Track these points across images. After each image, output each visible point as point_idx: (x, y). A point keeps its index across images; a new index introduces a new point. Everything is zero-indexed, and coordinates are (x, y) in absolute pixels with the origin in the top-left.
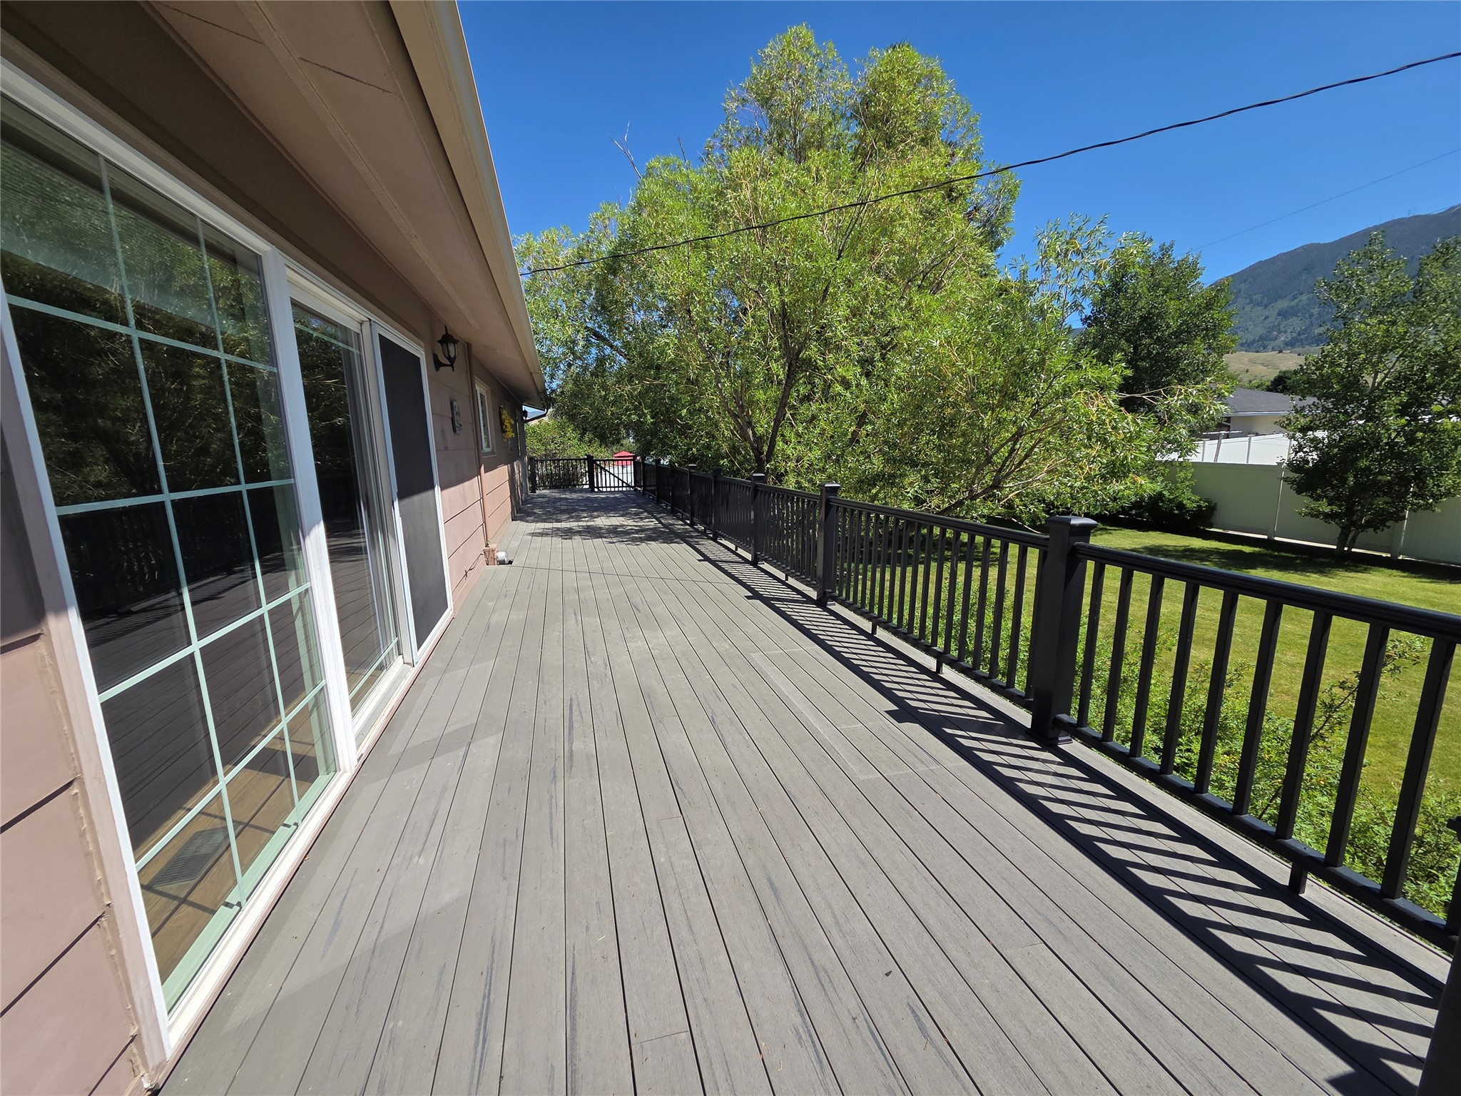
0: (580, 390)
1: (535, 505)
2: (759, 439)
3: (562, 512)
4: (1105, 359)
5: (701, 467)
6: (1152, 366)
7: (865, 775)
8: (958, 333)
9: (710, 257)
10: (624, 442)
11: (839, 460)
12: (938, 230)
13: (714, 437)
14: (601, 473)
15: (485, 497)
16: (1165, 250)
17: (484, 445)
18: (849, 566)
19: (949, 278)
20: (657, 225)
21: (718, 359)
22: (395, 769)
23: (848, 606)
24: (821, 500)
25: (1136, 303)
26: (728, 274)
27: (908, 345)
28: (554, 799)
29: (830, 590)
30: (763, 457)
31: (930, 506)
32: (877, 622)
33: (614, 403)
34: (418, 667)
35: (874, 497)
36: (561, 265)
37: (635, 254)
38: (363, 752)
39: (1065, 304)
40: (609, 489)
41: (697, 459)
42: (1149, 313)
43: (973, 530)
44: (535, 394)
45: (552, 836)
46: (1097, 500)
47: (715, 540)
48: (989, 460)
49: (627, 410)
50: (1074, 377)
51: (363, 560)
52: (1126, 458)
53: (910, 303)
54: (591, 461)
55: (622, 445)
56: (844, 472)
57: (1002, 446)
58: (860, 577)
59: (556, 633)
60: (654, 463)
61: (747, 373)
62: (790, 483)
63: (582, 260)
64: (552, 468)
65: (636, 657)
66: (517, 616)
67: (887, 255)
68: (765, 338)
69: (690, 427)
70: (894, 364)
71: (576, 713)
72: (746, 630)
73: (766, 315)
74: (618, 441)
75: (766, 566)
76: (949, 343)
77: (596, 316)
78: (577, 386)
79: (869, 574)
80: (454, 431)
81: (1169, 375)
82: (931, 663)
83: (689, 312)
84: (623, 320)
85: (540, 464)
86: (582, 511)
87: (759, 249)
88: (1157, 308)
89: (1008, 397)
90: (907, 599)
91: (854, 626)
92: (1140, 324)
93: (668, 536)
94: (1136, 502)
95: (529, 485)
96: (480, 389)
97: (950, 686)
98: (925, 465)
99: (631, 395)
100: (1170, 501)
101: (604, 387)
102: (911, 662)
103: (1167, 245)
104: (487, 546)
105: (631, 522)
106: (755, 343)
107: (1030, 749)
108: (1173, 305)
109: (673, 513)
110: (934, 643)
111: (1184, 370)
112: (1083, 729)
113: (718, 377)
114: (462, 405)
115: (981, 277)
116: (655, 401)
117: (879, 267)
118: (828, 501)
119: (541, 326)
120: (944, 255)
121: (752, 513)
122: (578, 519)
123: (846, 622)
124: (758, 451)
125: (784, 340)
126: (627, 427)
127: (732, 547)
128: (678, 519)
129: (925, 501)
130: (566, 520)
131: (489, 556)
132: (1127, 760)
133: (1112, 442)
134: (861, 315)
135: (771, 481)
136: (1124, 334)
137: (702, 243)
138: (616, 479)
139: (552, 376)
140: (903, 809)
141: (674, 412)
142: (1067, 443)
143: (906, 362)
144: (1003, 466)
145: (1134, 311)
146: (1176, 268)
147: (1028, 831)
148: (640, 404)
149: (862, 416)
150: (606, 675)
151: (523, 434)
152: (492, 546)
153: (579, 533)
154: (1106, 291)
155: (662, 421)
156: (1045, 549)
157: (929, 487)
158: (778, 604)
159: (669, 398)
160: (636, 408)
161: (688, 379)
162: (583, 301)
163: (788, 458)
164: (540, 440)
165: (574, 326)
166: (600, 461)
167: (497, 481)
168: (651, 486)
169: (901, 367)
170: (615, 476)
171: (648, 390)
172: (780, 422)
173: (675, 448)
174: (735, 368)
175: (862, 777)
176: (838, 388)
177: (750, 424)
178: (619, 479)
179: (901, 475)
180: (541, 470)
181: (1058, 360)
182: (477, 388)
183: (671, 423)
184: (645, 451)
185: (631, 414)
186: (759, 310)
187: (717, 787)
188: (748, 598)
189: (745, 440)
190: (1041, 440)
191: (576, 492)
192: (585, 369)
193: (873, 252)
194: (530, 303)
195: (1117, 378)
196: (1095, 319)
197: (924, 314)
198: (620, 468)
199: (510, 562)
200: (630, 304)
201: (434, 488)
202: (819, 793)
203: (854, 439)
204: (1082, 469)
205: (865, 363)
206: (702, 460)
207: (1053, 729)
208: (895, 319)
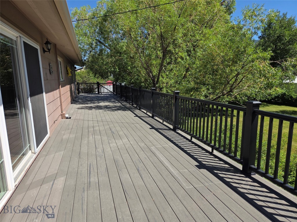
0: (94, 60)
1: (79, 99)
2: (154, 77)
3: (88, 101)
4: (265, 50)
5: (135, 86)
6: (281, 52)
7: (188, 187)
8: (218, 42)
9: (137, 16)
10: (110, 77)
11: (180, 83)
12: (212, 8)
13: (139, 76)
14: (102, 88)
15: (61, 96)
16: (285, 15)
17: (61, 78)
18: (183, 118)
19: (215, 24)
20: (120, 5)
21: (140, 51)
22: (28, 189)
23: (183, 131)
24: (174, 96)
25: (276, 32)
26: (143, 22)
27: (202, 46)
28: (83, 198)
29: (177, 126)
30: (155, 82)
31: (210, 98)
32: (192, 136)
33: (106, 65)
34: (37, 154)
35: (191, 95)
36: (87, 18)
37: (112, 15)
38: (17, 184)
39: (252, 32)
40: (104, 93)
41: (134, 83)
42: (280, 35)
43: (223, 106)
44: (79, 61)
45: (82, 211)
46: (263, 96)
47: (140, 110)
48: (228, 83)
49: (110, 67)
50: (255, 56)
51: (17, 118)
52: (272, 82)
53: (202, 32)
54: (98, 84)
55: (109, 79)
56: (181, 87)
57: (232, 78)
58: (187, 121)
59: (86, 142)
60: (119, 85)
61: (150, 55)
62: (164, 91)
63: (94, 16)
64: (85, 86)
65: (113, 149)
66: (72, 136)
67: (195, 16)
68: (155, 43)
69: (131, 73)
70: (197, 52)
71: (92, 168)
72: (149, 139)
73: (156, 36)
74: (107, 77)
75: (156, 118)
76: (215, 45)
77: (99, 35)
78: (93, 59)
79: (189, 121)
80: (50, 74)
81: (286, 55)
82: (210, 149)
83: (130, 34)
84: (108, 37)
85: (81, 85)
86: (95, 100)
87: (153, 14)
88: (282, 33)
89: (234, 62)
90: (202, 128)
91: (185, 137)
92: (277, 38)
93: (124, 109)
94: (277, 96)
95: (77, 92)
96: (59, 59)
97: (216, 157)
98: (208, 85)
99: (111, 62)
100: (288, 96)
101: (102, 59)
102: (203, 149)
103: (285, 13)
104: (62, 112)
105: (112, 104)
106: (152, 45)
107: (242, 177)
108: (287, 33)
109: (126, 101)
110: (211, 142)
111: (291, 53)
112: (259, 170)
113: (140, 56)
114: (53, 65)
115: (226, 23)
116: (120, 64)
117: (193, 20)
118: (176, 97)
119: (80, 38)
120: (213, 16)
121: (152, 101)
122: (94, 103)
123: (182, 136)
124: (154, 81)
125: (162, 44)
126: (110, 73)
127: (145, 112)
128: (128, 103)
129: (208, 96)
130: (89, 104)
131: (63, 116)
132: (273, 180)
133: (267, 77)
134: (187, 36)
135: (158, 91)
136: (272, 42)
137: (135, 12)
138: (107, 90)
139: (85, 56)
140: (201, 198)
141: (126, 68)
142: (254, 77)
143: (201, 51)
144: (233, 84)
145: (275, 34)
146: (288, 21)
147: (241, 204)
148: (115, 65)
149: (187, 69)
150: (102, 155)
151: (75, 75)
152: (64, 112)
153: (94, 108)
154: (266, 28)
155: (122, 71)
156: (245, 111)
157: (209, 92)
158: (160, 131)
159: (124, 63)
160: (113, 66)
161: (131, 57)
162: (95, 30)
163: (164, 82)
164: (81, 77)
165: (92, 38)
166: (101, 84)
167: (66, 91)
168: (119, 92)
169: (200, 53)
170: (106, 89)
171: (117, 60)
172: (161, 71)
173: (126, 79)
174: (146, 53)
175: (187, 188)
176: (179, 60)
177: (151, 72)
178: (108, 90)
179: (200, 88)
180: (81, 87)
181: (250, 50)
182: (58, 59)
183: (125, 71)
184: (116, 80)
185: (112, 68)
186: (153, 34)
187: (139, 192)
188: (150, 128)
189: (150, 77)
190: (245, 76)
191: (93, 94)
192: (96, 53)
193: (191, 15)
194: (76, 31)
195: (269, 56)
196: (263, 37)
197: (207, 36)
198: (108, 86)
199: (70, 118)
200: (111, 32)
201: (43, 93)
202: (173, 193)
203: (185, 77)
204: (258, 85)
205: (188, 51)
206: (135, 84)
207: (249, 170)
208: (197, 37)
